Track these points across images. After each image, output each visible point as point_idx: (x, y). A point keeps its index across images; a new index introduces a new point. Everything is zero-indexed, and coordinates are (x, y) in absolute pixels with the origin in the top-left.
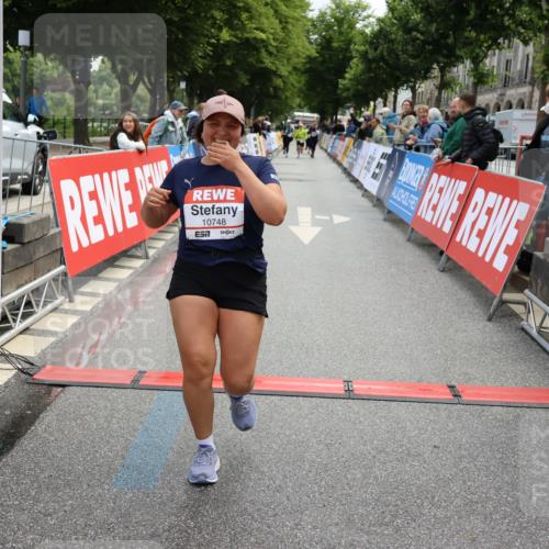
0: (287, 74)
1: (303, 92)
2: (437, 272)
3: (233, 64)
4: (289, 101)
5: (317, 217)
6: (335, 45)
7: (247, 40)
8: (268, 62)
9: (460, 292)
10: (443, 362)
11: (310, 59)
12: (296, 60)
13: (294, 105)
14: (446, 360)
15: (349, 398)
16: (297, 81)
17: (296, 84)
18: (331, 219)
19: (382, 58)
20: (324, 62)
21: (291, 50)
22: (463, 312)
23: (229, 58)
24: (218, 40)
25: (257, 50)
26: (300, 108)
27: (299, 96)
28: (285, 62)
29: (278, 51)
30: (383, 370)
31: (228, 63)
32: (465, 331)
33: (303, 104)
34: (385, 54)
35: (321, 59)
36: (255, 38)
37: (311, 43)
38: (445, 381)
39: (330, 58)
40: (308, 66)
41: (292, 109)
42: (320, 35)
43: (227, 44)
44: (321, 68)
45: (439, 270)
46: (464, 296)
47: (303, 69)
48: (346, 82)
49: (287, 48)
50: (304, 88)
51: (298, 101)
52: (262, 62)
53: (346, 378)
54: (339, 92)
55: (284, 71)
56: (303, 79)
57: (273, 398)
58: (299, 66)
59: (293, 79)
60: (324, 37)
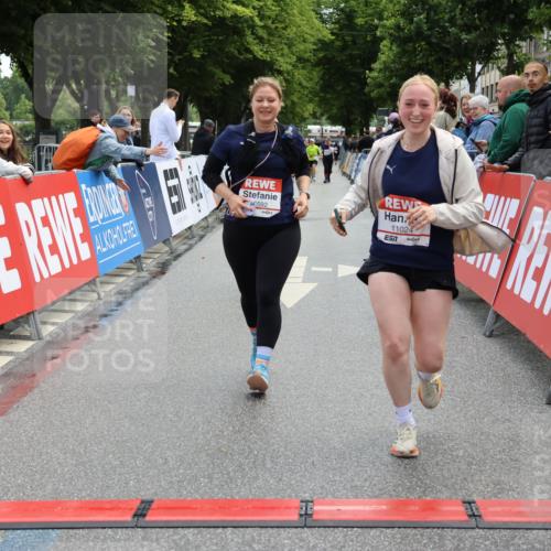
0: (290, 68)
1: (316, 94)
2: (481, 338)
3: (202, 56)
4: (298, 110)
5: (314, 269)
6: (360, 21)
7: (223, 19)
8: (258, 51)
9: (512, 364)
10: (464, 467)
11: (323, 45)
12: (302, 47)
13: (306, 115)
14: (470, 464)
15: (305, 526)
16: (307, 78)
17: (305, 83)
18: (335, 272)
19: (419, 34)
20: (344, 48)
21: (291, 32)
22: (511, 393)
23: (198, 47)
24: (179, 22)
25: (240, 33)
26: (316, 118)
27: (311, 101)
28: (286, 51)
29: (270, 34)
30: (368, 484)
31: (197, 55)
32: (508, 420)
33: (319, 111)
34: (425, 27)
35: (338, 43)
36: (235, 16)
37: (324, 22)
38: (462, 495)
39: (354, 42)
40: (321, 55)
41: (304, 120)
42: (337, 8)
43: (193, 28)
44: (341, 57)
45: (485, 334)
46: (517, 369)
47: (313, 59)
48: (375, 74)
49: (285, 28)
50: (318, 88)
51: (310, 107)
52: (249, 51)
53: (307, 496)
54: (367, 90)
55: (284, 63)
56: (316, 74)
57: (186, 531)
58: (307, 56)
59: (300, 75)
60: (342, 10)
